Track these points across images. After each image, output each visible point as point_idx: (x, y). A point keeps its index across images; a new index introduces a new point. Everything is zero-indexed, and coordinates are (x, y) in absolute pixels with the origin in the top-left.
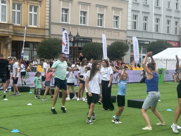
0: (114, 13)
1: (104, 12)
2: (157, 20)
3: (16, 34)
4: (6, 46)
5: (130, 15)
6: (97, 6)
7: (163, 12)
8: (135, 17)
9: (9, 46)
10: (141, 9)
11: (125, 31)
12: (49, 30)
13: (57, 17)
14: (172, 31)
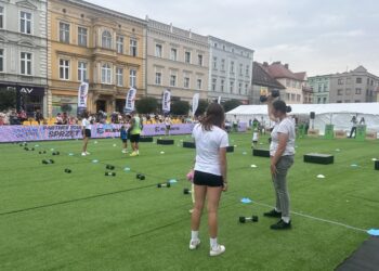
0: (197, 77)
1: (190, 76)
2: (232, 83)
3: (119, 93)
4: (111, 103)
5: (210, 78)
6: (184, 71)
7: (236, 76)
8: (214, 80)
9: (114, 103)
10: (219, 74)
11: (207, 92)
12: (146, 90)
13: (152, 80)
14: (243, 92)
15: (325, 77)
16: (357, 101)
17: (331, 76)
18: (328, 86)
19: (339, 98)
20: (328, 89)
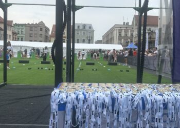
15: (22, 25)
16: (41, 41)
17: (25, 25)
18: (24, 30)
19: (31, 39)
20: (24, 33)
